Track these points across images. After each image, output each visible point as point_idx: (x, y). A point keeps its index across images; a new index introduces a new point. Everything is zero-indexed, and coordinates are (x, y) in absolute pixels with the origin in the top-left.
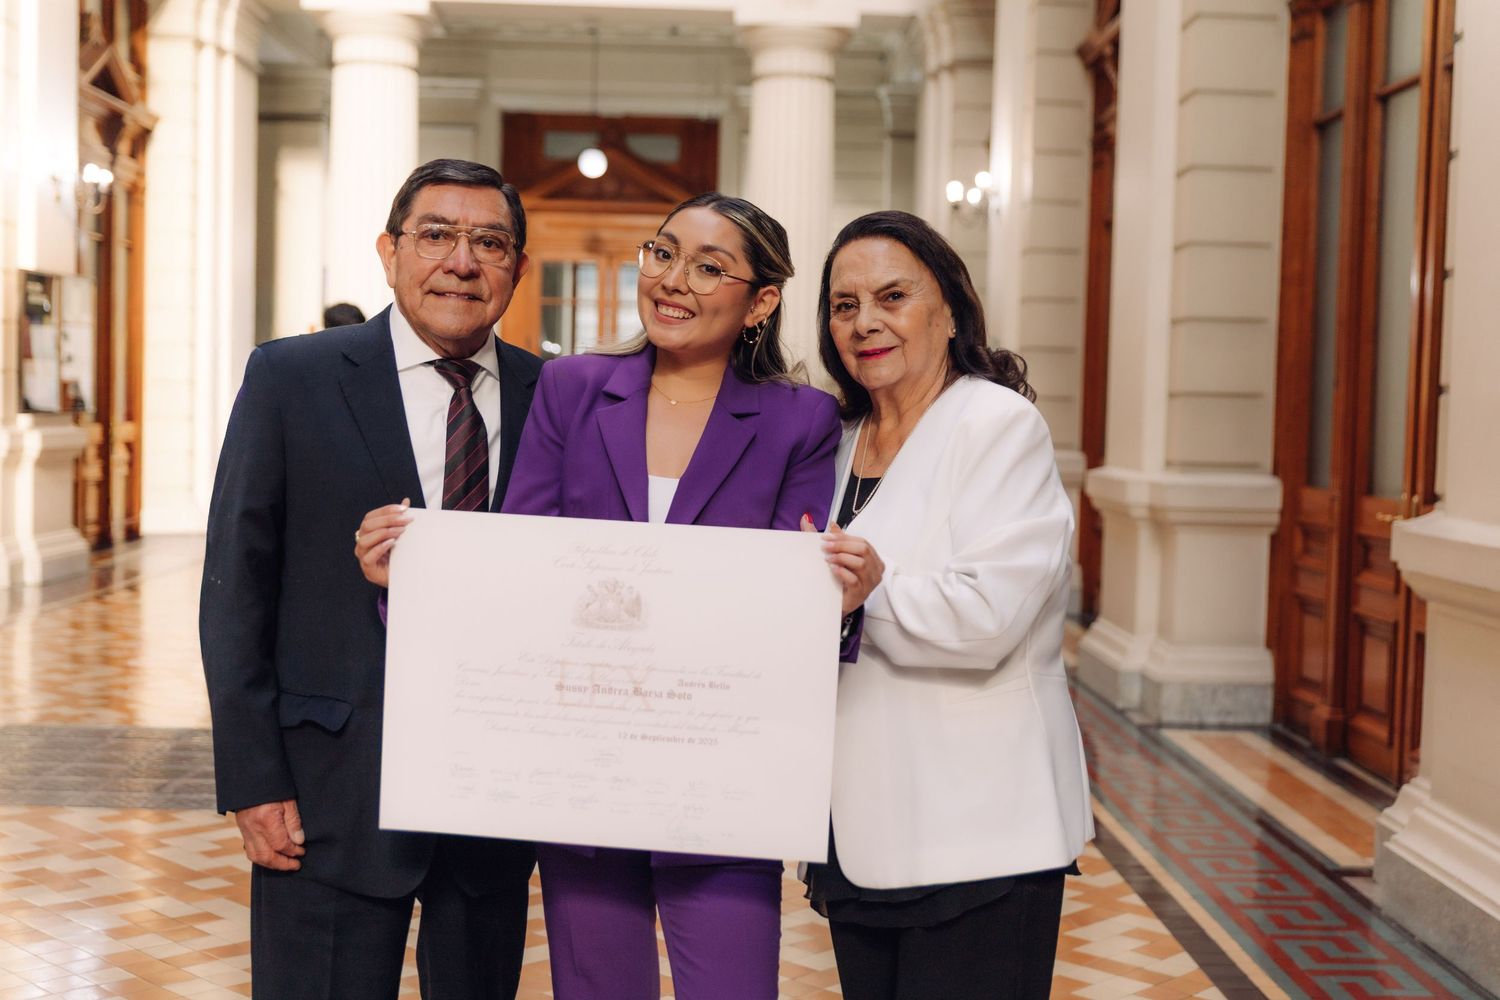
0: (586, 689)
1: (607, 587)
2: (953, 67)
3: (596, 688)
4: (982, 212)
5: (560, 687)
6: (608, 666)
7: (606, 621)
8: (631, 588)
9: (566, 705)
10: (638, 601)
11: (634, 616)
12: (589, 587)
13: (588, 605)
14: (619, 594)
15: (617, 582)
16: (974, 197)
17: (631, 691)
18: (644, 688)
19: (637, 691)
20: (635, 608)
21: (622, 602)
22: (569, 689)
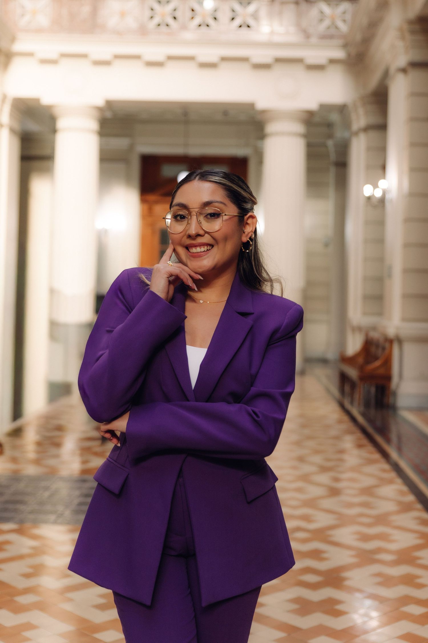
2: (366, 129)
4: (382, 201)
16: (378, 194)
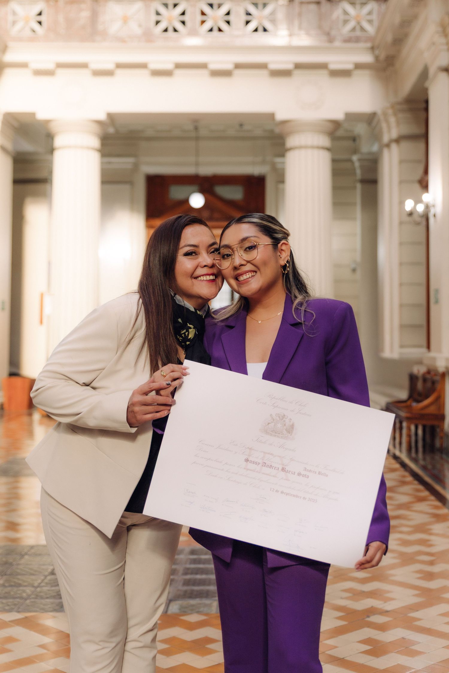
0: (259, 463)
1: (279, 417)
3: (264, 464)
5: (247, 460)
6: (271, 454)
7: (276, 433)
8: (291, 419)
9: (248, 469)
10: (292, 426)
11: (289, 433)
12: (271, 415)
13: (269, 424)
14: (284, 421)
15: (284, 415)
17: (280, 469)
18: (287, 468)
19: (283, 469)
20: (291, 429)
21: (285, 425)
22: (251, 462)
